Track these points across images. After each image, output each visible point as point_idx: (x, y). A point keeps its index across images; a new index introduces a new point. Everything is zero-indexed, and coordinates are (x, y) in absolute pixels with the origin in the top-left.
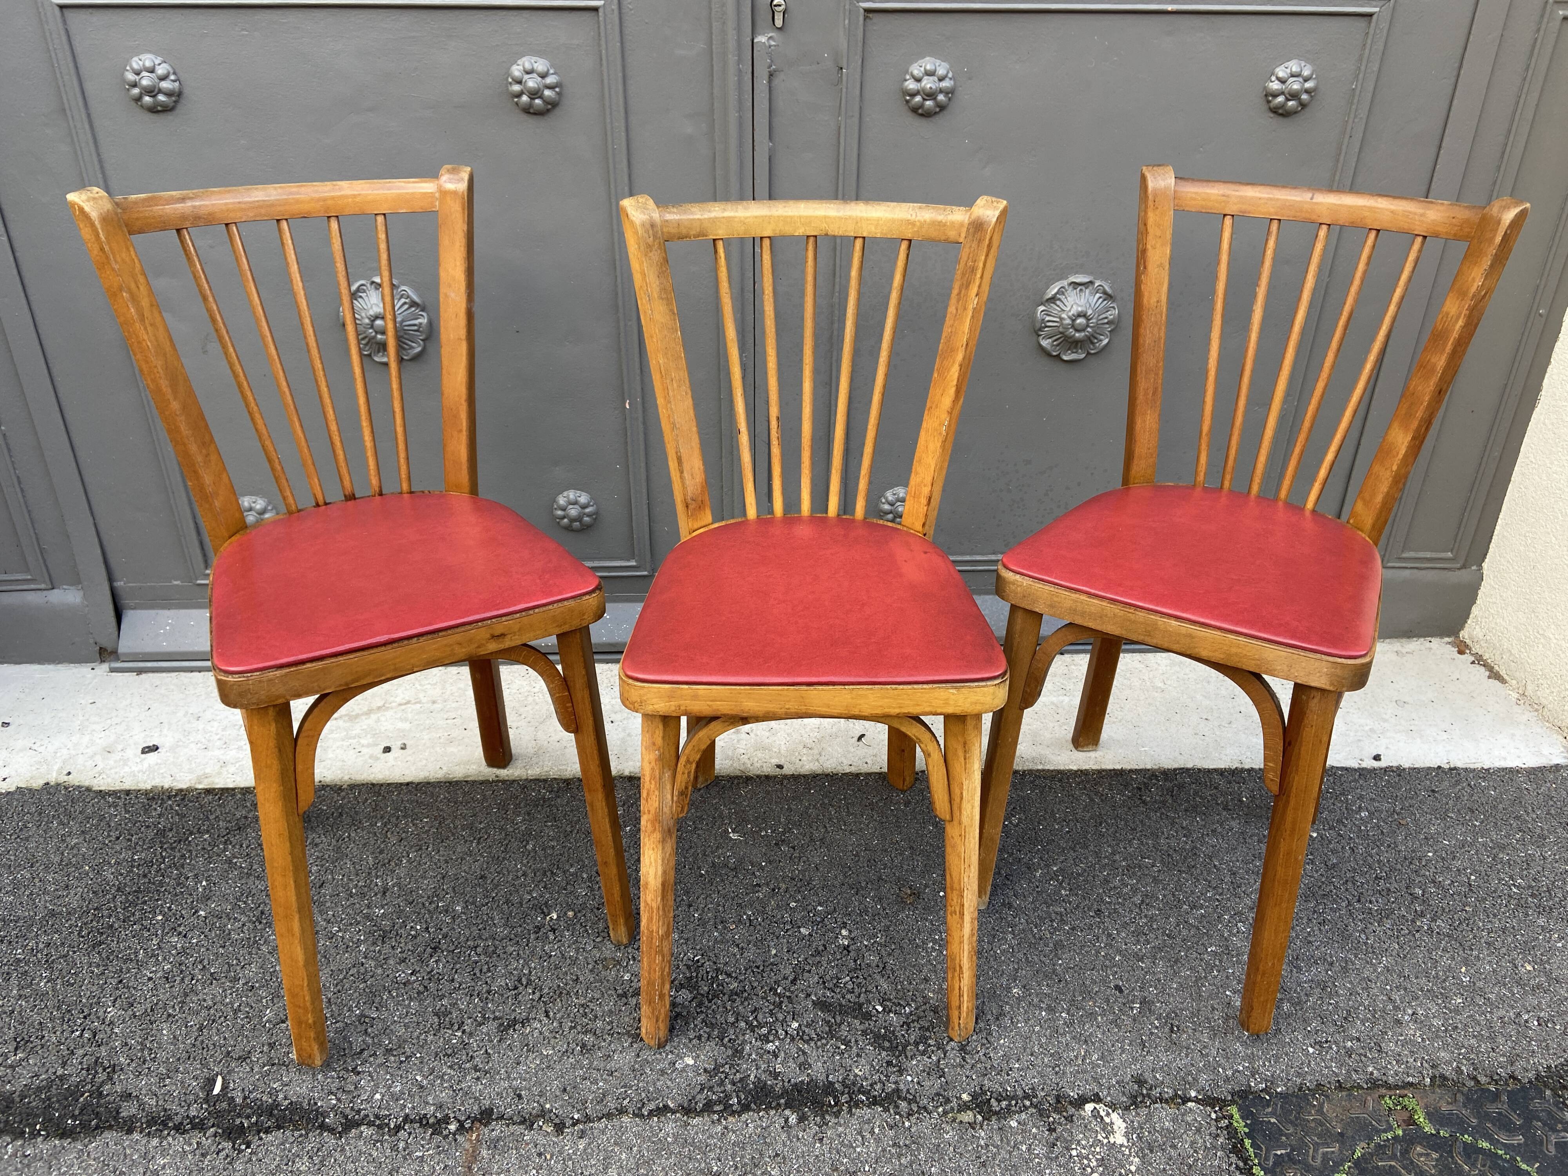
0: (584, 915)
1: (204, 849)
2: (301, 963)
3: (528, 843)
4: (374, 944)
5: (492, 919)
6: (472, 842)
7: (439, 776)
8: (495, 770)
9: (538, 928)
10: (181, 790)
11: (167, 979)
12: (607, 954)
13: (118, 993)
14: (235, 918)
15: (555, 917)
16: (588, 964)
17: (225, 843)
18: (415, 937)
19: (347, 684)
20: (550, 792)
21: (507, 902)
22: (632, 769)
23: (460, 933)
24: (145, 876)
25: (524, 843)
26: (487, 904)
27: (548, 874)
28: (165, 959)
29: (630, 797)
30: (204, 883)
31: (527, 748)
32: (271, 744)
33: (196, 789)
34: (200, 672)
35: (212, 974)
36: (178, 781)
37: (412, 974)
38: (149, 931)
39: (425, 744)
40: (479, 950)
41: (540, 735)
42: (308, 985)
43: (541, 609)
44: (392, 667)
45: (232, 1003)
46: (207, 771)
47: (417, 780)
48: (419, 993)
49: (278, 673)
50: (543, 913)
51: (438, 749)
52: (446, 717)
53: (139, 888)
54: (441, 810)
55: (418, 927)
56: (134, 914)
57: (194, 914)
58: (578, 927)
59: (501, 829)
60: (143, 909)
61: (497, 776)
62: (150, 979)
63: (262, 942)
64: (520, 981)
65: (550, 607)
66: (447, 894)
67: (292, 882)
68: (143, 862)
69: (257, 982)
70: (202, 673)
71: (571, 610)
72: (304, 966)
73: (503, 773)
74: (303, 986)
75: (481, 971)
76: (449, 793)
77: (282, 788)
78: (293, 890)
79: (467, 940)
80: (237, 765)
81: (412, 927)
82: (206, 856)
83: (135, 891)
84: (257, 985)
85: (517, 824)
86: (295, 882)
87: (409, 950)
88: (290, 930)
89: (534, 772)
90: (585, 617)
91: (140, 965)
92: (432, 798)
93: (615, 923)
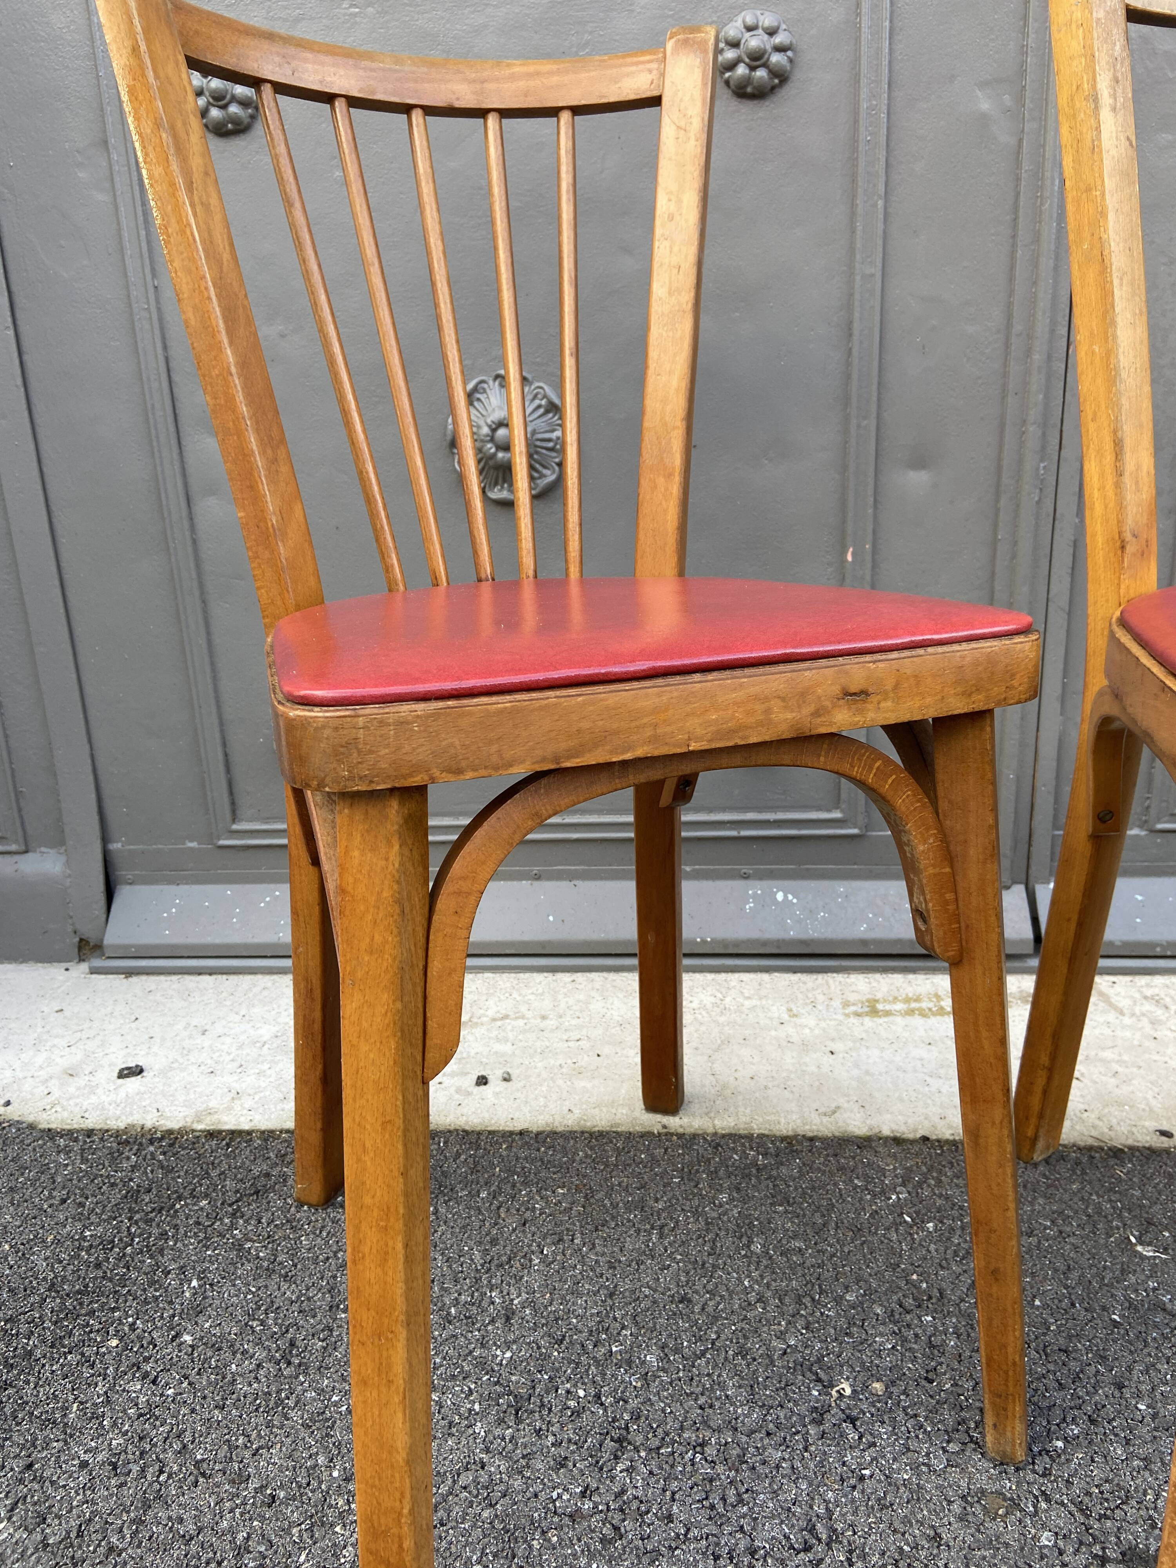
0: (904, 1392)
1: (198, 1223)
2: (401, 1457)
3: (750, 1242)
4: (501, 1421)
5: (723, 1386)
6: (650, 1234)
7: (570, 1123)
8: (659, 1117)
9: (819, 1414)
10: (170, 1132)
11: (115, 1467)
12: (982, 1481)
13: (22, 1490)
14: (243, 1353)
15: (848, 1392)
16: (950, 1502)
17: (233, 1215)
18: (577, 1413)
19: (557, 759)
20: (765, 1155)
21: (742, 1352)
22: (895, 1127)
23: (663, 1411)
24: (98, 1266)
25: (745, 1240)
26: (703, 1354)
27: (807, 1300)
28: (115, 1424)
29: (909, 1170)
30: (194, 1283)
31: (703, 1086)
32: (385, 894)
33: (193, 1131)
34: (210, 974)
35: (198, 1464)
36: (167, 1118)
37: (583, 1494)
38: (92, 1366)
39: (539, 1075)
40: (711, 1452)
41: (718, 1067)
42: (411, 1512)
43: (940, 649)
44: (649, 732)
45: (232, 1531)
46: (211, 1105)
47: (535, 1129)
48: (603, 1540)
49: (421, 707)
50: (819, 1380)
51: (560, 1082)
52: (565, 1038)
53: (86, 1286)
54: (584, 1176)
55: (581, 1393)
56: (70, 1334)
57: (173, 1341)
58: (900, 1416)
59: (696, 1213)
60: (88, 1325)
61: (665, 1127)
62: (84, 1465)
63: (291, 1403)
64: (812, 1530)
65: (956, 647)
66: (623, 1327)
67: (400, 1246)
68: (98, 1241)
69: (281, 1487)
70: (214, 977)
71: (991, 660)
72: (407, 1462)
73: (674, 1122)
74: (400, 1514)
75: (724, 1499)
76: (591, 1149)
77: (399, 1005)
78: (401, 1267)
79: (682, 1428)
80: (257, 1097)
81: (568, 1392)
82: (202, 1235)
83: (79, 1292)
84: (282, 1494)
85: (721, 1206)
86: (406, 1246)
87: (569, 1441)
88: (383, 1368)
89: (724, 1123)
90: (1015, 683)
91: (69, 1434)
92: (566, 1155)
93: (1001, 1412)
